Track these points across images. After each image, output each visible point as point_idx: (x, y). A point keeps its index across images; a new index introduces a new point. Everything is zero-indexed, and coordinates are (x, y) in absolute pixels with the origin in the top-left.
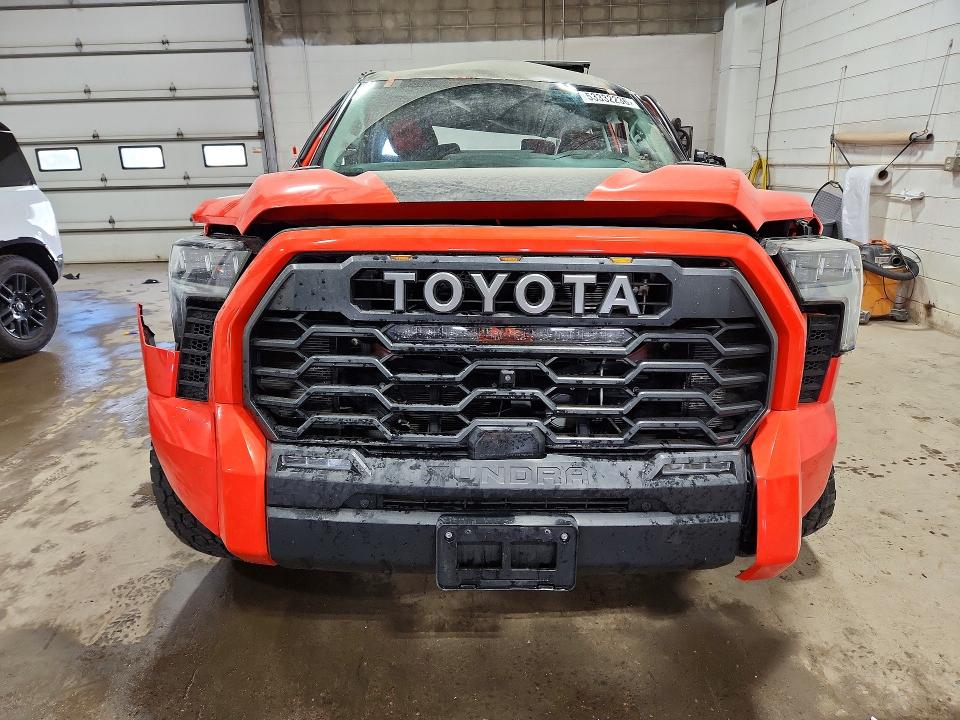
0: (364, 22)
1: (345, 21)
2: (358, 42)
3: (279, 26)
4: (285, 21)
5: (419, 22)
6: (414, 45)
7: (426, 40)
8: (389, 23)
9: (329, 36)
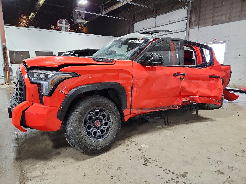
0: (216, 19)
1: (211, 20)
2: (213, 25)
3: (194, 24)
4: (195, 22)
5: (233, 16)
6: (231, 23)
7: (235, 21)
8: (224, 18)
9: (206, 24)
